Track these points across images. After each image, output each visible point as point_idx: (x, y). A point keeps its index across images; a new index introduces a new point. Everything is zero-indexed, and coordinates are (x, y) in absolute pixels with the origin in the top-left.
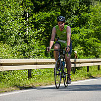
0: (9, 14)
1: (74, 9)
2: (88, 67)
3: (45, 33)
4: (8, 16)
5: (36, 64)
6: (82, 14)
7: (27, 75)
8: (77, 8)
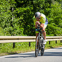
0: (2, 8)
1: (42, 6)
2: (50, 41)
3: (24, 20)
4: (1, 9)
5: (18, 39)
6: (46, 9)
7: (12, 46)
8: (43, 5)
